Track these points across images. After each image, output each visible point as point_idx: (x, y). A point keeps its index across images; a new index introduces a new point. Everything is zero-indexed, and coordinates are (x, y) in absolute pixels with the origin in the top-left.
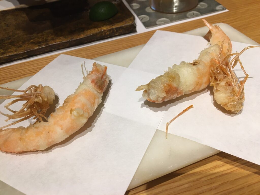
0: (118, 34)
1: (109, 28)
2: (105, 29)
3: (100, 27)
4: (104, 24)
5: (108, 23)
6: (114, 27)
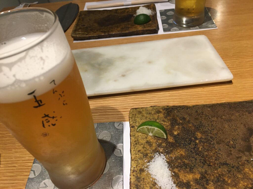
0: (146, 33)
1: (142, 29)
2: (140, 29)
3: (138, 28)
4: (140, 27)
5: (142, 27)
6: (145, 29)
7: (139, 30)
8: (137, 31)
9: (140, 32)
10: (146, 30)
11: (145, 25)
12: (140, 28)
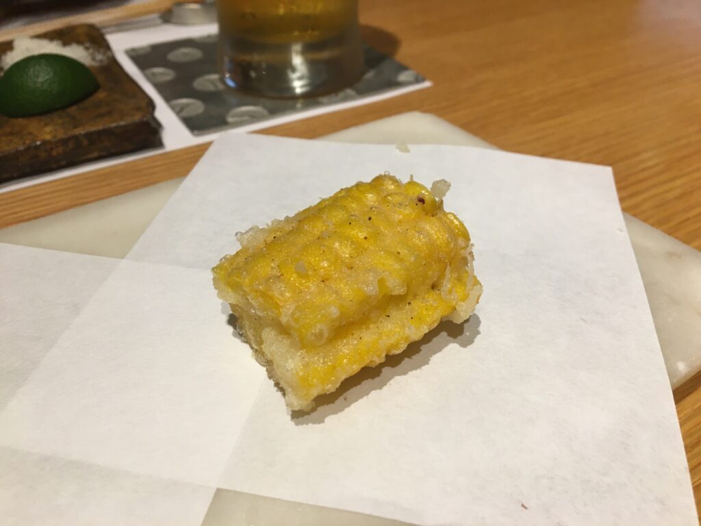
0: (96, 154)
1: (61, 134)
2: (48, 137)
3: (30, 134)
4: (46, 125)
5: (60, 121)
6: (80, 131)
7: (44, 143)
8: (28, 149)
9: (54, 153)
10: (88, 135)
11: (73, 110)
12: (46, 132)
